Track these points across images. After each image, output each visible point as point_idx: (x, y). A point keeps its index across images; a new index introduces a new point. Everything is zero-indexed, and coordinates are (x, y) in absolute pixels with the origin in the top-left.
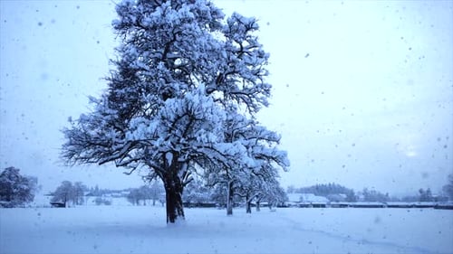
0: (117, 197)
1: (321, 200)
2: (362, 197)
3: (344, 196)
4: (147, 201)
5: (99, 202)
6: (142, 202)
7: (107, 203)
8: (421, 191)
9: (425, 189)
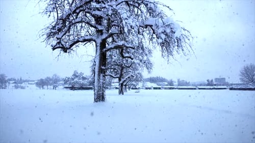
0: (31, 84)
1: (155, 85)
2: (177, 84)
3: (166, 83)
4: (49, 86)
5: (16, 87)
6: (45, 87)
7: (22, 88)
8: (208, 81)
9: (210, 80)
